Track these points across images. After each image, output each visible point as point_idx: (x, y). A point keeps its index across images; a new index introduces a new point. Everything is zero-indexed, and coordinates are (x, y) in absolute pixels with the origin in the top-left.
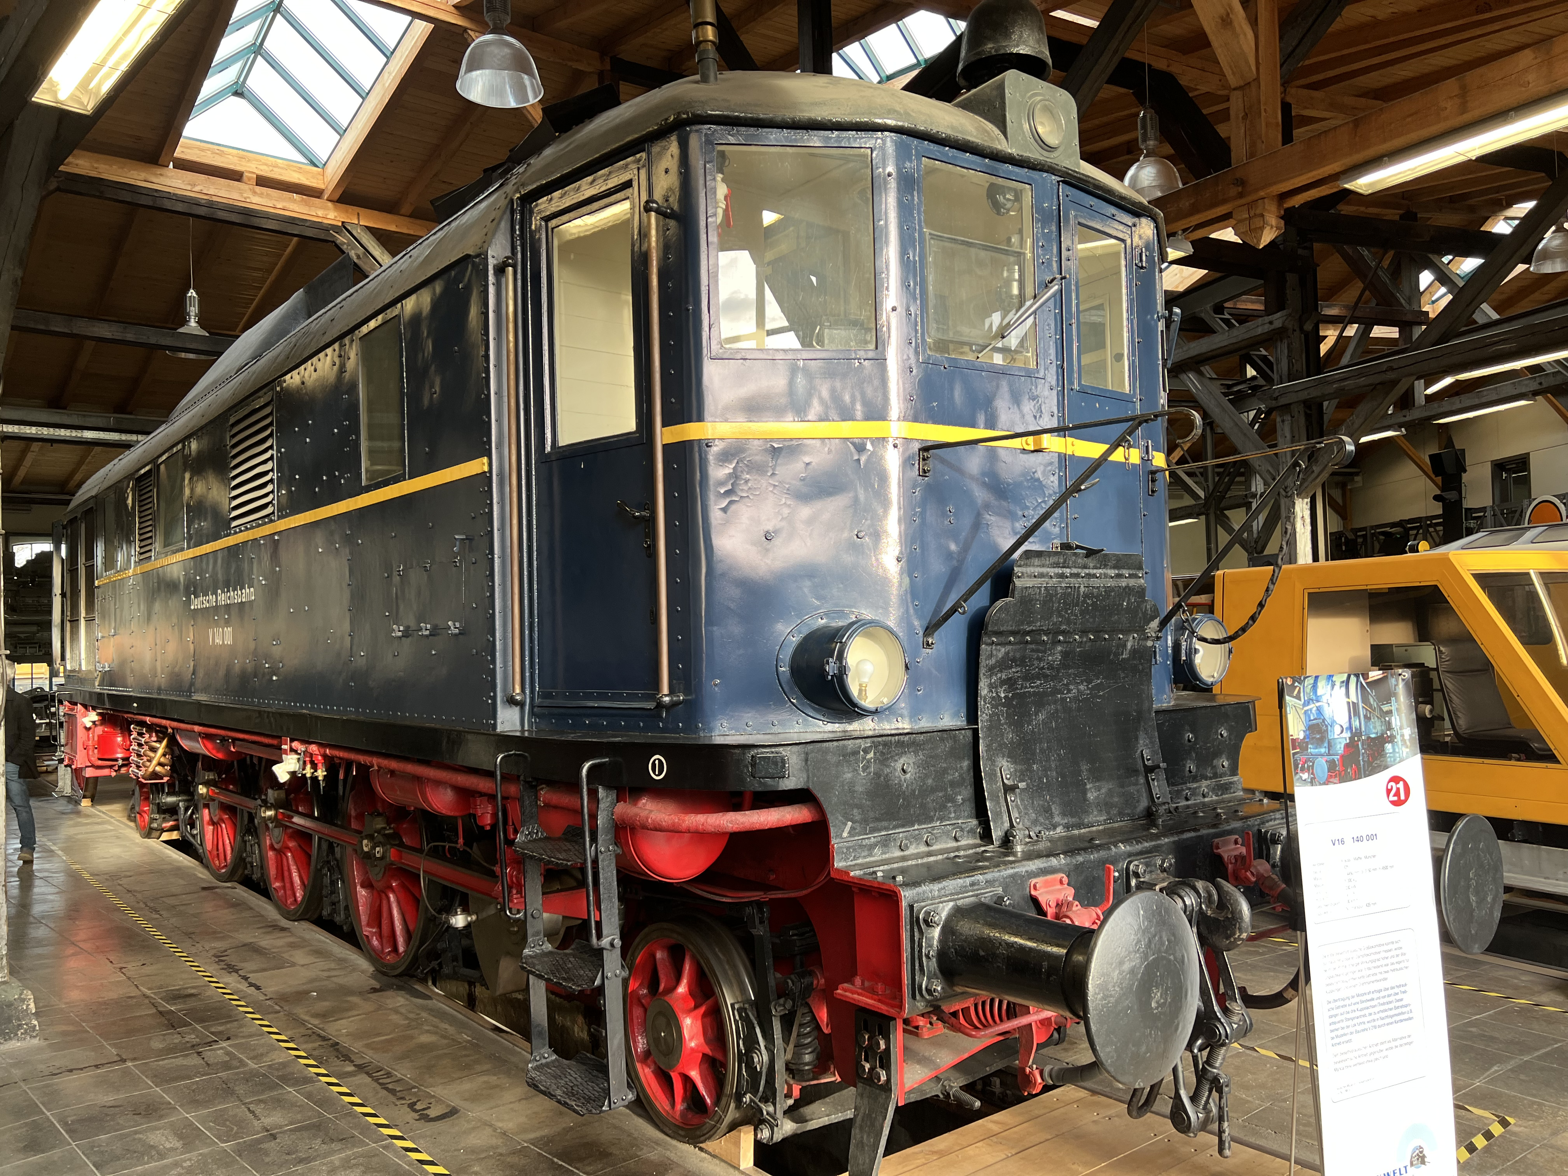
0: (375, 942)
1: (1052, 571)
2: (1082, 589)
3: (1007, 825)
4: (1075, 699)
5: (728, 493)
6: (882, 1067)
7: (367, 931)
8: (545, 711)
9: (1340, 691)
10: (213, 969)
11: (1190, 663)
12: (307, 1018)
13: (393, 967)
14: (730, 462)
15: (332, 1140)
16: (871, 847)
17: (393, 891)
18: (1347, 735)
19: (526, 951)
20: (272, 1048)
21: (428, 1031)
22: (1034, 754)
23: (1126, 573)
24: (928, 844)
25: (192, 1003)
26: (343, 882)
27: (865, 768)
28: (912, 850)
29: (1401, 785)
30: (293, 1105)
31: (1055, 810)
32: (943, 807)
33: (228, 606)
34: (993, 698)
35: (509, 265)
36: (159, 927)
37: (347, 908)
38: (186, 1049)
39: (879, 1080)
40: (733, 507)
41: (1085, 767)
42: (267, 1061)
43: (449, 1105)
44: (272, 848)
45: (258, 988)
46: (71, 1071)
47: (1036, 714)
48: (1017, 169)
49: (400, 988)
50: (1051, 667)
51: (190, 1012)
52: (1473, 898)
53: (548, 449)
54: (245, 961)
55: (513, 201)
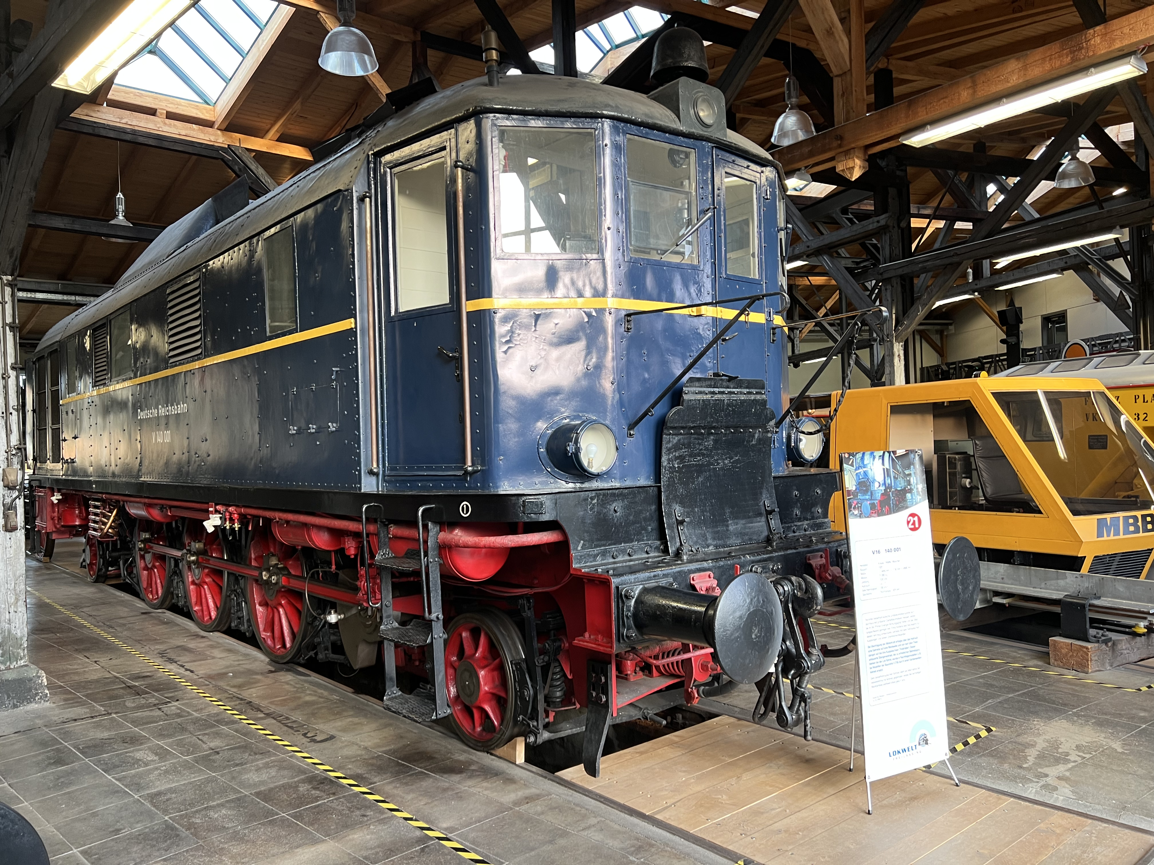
0: (269, 642)
1: (707, 390)
2: (726, 402)
3: (678, 544)
4: (722, 469)
5: (507, 342)
6: (603, 694)
7: (264, 635)
8: (393, 479)
9: (878, 462)
10: (159, 661)
11: (797, 448)
12: (228, 688)
13: (283, 657)
14: (509, 322)
15: (256, 754)
16: (596, 556)
17: (282, 606)
18: (883, 488)
19: (382, 627)
20: (208, 705)
21: (310, 694)
22: (696, 502)
23: (754, 391)
24: (629, 555)
25: (149, 681)
26: (246, 603)
27: (591, 509)
28: (620, 558)
29: (916, 519)
30: (227, 735)
31: (709, 536)
32: (639, 533)
33: (167, 417)
34: (670, 467)
35: (367, 197)
36: (116, 637)
37: (249, 621)
38: (151, 707)
39: (601, 702)
40: (511, 351)
41: (728, 511)
42: (205, 713)
43: (328, 734)
44: (193, 583)
45: (192, 672)
46: (75, 720)
47: (697, 477)
48: (686, 140)
49: (288, 670)
50: (707, 449)
51: (148, 686)
52: (960, 587)
53: (393, 313)
54: (180, 656)
55: (368, 155)
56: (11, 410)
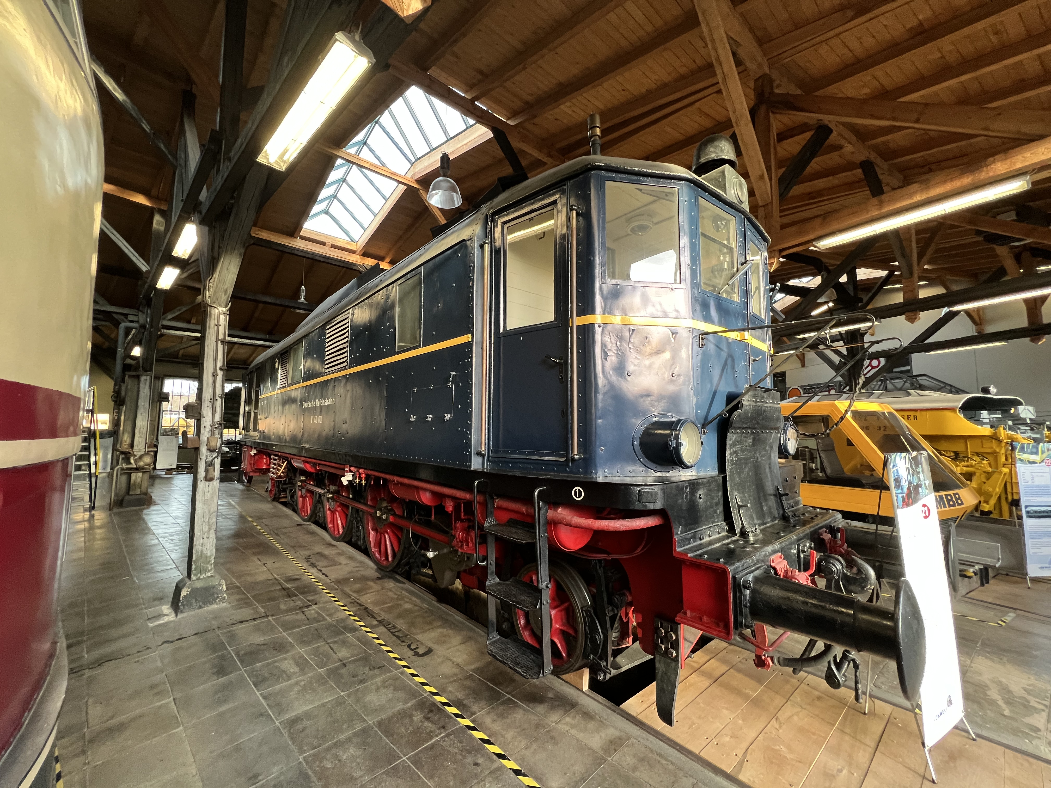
0: (377, 555)
3: (741, 525)
5: (609, 351)
6: (672, 648)
7: (373, 550)
8: (496, 459)
10: (305, 565)
12: (351, 593)
13: (386, 567)
14: (610, 335)
15: (374, 668)
16: (690, 538)
17: (387, 533)
19: (487, 583)
20: (337, 610)
21: (408, 602)
24: (710, 536)
25: (297, 584)
26: (363, 527)
27: (686, 497)
28: (704, 540)
29: (926, 508)
30: (352, 645)
32: (713, 516)
33: (321, 407)
34: (732, 460)
35: (486, 244)
36: (280, 543)
37: (364, 538)
38: (297, 610)
39: (672, 655)
42: (335, 617)
43: (427, 647)
44: (329, 509)
45: (326, 576)
46: (242, 622)
47: (745, 469)
48: (731, 209)
49: (390, 577)
50: (749, 446)
51: (297, 589)
53: (502, 331)
54: (318, 561)
55: (487, 215)
56: (217, 398)
